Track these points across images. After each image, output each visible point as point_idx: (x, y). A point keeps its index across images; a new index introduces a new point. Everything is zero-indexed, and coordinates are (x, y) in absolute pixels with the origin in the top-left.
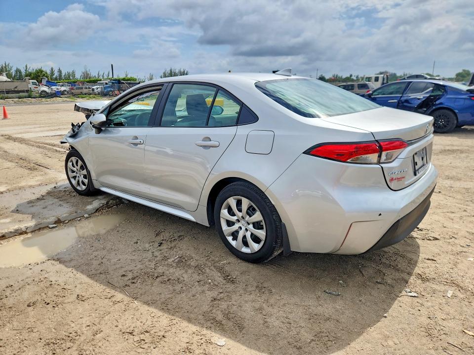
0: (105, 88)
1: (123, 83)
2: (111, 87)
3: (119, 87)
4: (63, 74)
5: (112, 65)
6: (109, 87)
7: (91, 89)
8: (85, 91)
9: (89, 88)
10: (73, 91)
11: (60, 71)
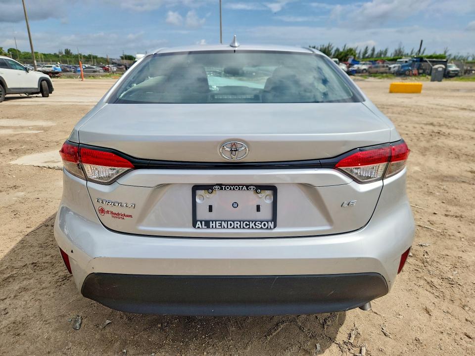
0: (403, 67)
1: (426, 61)
2: (410, 65)
3: (420, 65)
4: (376, 52)
5: (422, 41)
6: (407, 66)
7: (387, 68)
8: (382, 69)
9: (387, 66)
10: (370, 70)
11: (373, 50)
